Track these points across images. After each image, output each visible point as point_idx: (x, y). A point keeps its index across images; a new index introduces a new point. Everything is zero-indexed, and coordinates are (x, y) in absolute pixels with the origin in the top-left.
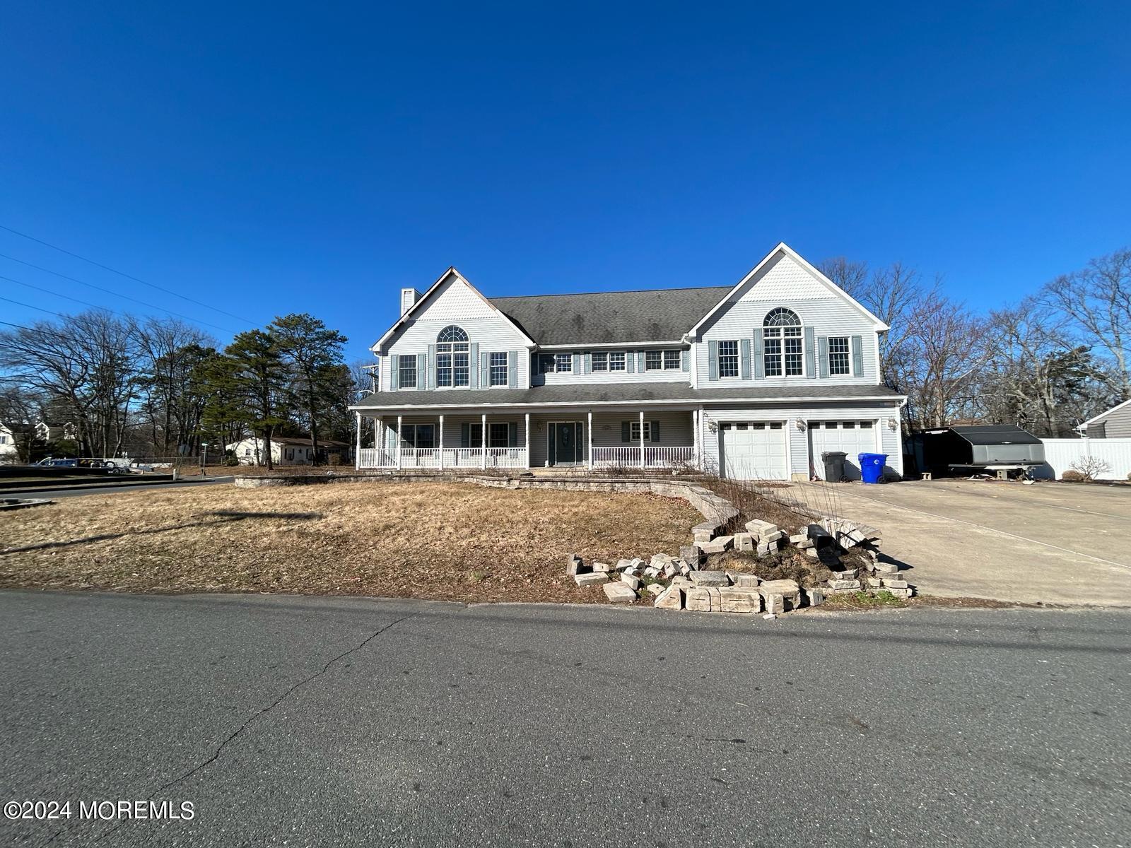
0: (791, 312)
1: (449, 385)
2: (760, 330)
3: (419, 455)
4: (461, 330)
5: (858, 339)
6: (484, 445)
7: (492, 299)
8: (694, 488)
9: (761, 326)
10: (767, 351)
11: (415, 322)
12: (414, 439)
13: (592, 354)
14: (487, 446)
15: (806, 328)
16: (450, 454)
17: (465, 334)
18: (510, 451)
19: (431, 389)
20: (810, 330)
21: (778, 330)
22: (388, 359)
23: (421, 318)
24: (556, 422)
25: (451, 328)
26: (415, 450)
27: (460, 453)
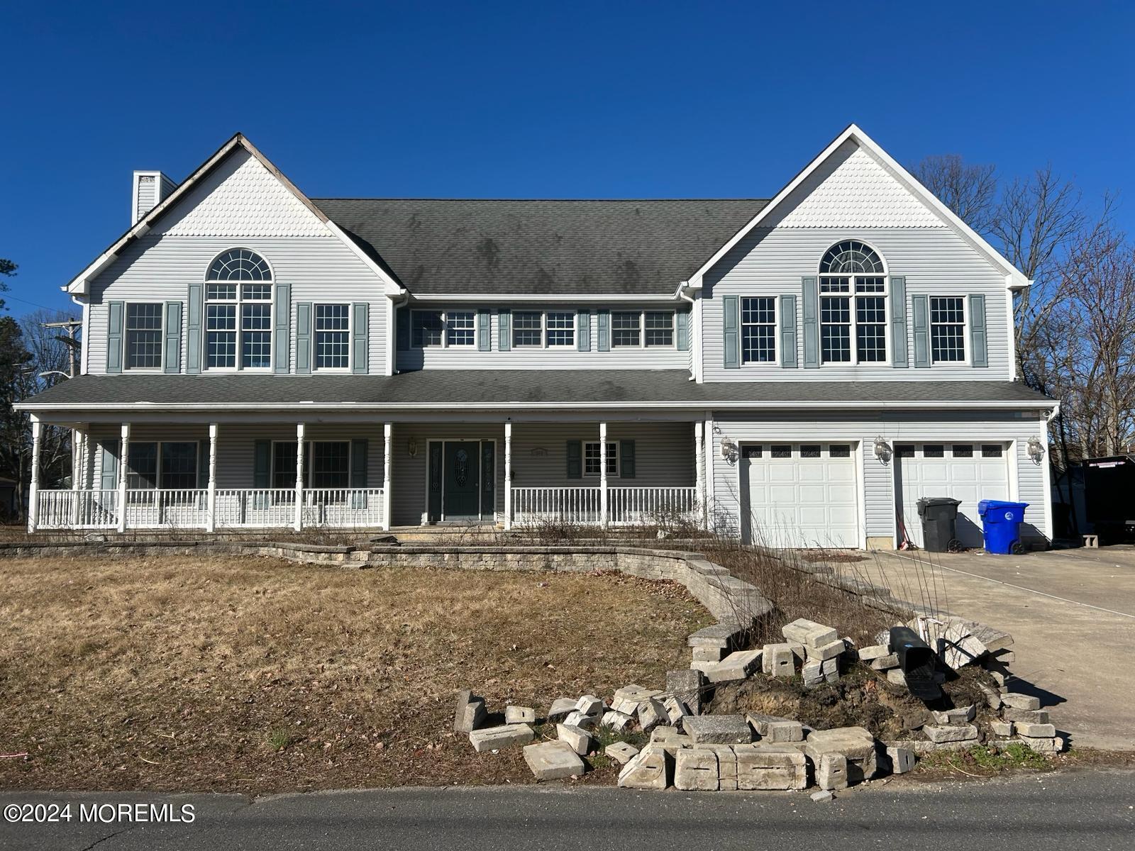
0: (868, 250)
1: (232, 364)
2: (813, 279)
3: (164, 502)
4: (257, 258)
5: (979, 301)
6: (299, 484)
7: (321, 202)
8: (695, 563)
9: (816, 272)
10: (825, 317)
11: (160, 237)
12: (154, 470)
13: (515, 314)
14: (305, 485)
15: (892, 279)
16: (230, 501)
17: (264, 266)
18: (352, 494)
19: (193, 372)
20: (899, 282)
21: (845, 280)
22: (101, 311)
23: (173, 231)
24: (444, 440)
25: (235, 252)
26: (157, 492)
27: (250, 498)
